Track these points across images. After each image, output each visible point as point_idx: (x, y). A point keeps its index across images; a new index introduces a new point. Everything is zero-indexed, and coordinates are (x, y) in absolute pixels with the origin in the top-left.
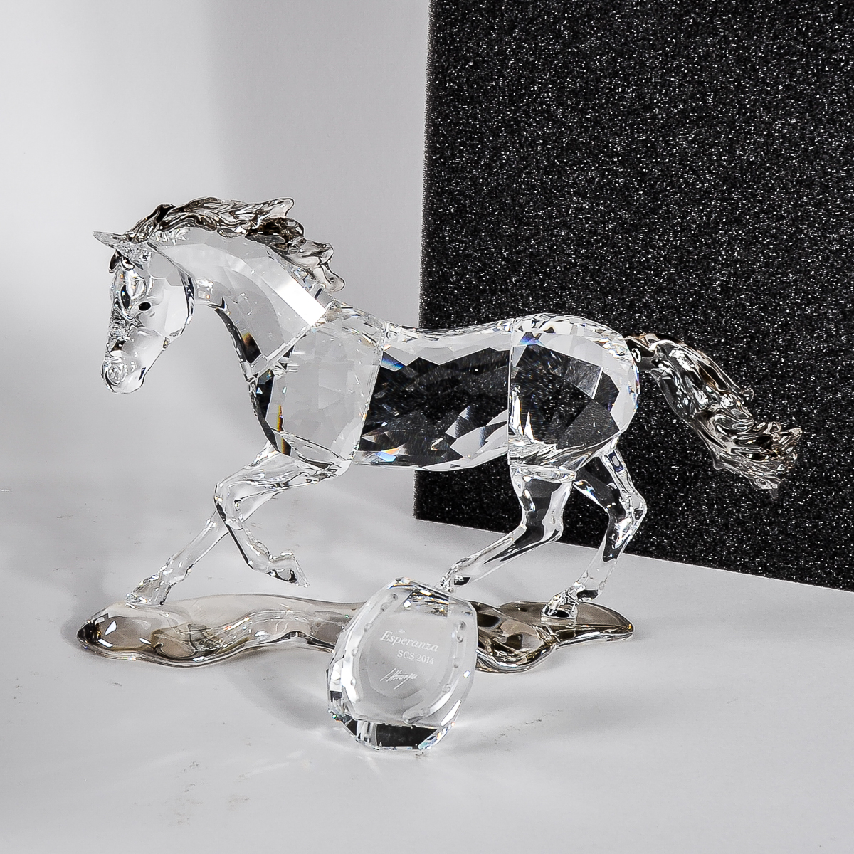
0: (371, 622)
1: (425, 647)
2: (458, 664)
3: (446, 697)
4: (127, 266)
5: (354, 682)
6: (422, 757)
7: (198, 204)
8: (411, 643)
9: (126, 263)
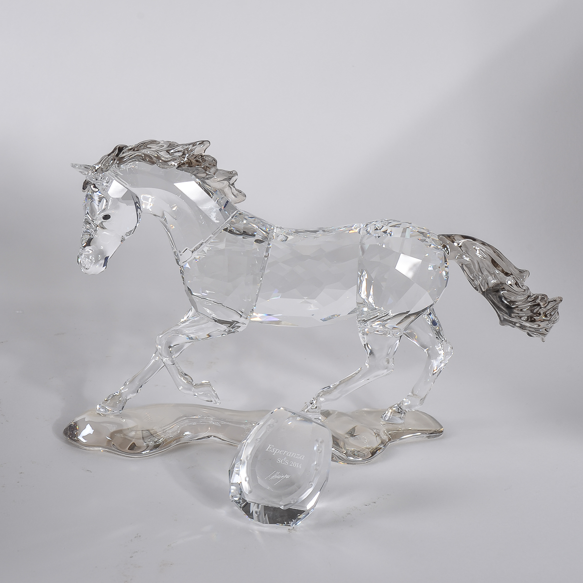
0: (259, 437)
1: (296, 456)
2: (318, 468)
3: (310, 491)
4: (94, 189)
5: (247, 479)
6: (293, 531)
7: (144, 145)
8: (286, 453)
9: (94, 187)
